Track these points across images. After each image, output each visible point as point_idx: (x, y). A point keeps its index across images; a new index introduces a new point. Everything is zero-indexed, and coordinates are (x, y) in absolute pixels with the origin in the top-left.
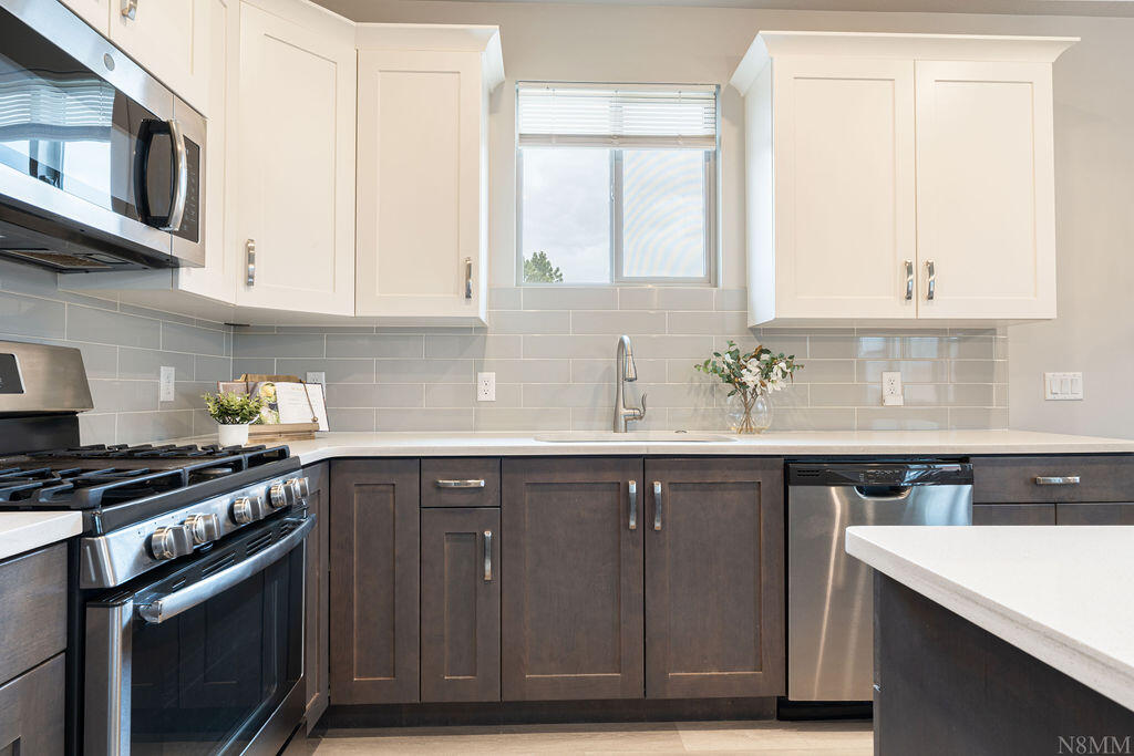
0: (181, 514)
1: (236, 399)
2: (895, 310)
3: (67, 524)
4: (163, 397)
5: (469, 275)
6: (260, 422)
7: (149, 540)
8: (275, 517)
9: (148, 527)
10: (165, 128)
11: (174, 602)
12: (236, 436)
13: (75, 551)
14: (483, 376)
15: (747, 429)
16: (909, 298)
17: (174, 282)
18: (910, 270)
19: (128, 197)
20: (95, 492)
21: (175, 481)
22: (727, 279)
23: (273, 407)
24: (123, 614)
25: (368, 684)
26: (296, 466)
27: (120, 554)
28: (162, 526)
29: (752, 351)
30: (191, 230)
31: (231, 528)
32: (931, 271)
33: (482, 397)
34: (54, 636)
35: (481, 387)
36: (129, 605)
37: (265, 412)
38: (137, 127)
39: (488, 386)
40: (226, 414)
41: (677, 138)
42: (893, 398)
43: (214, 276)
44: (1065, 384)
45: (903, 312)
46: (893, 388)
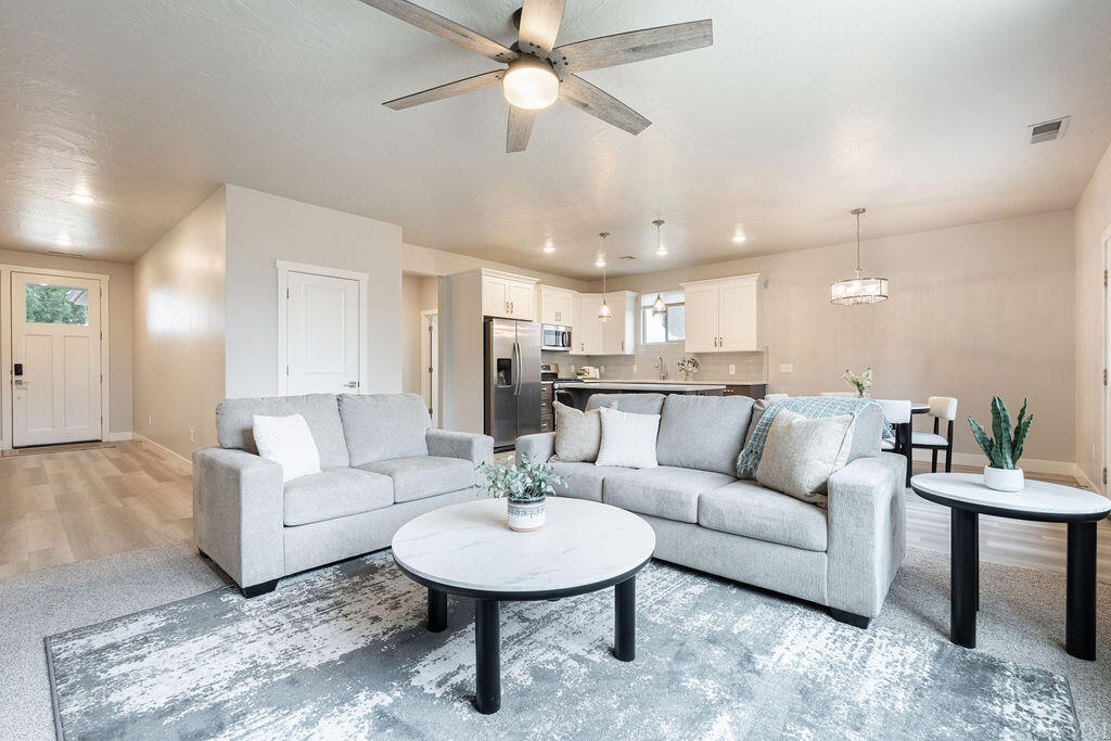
2: (712, 349)
5: (624, 343)
6: (585, 376)
12: (580, 377)
14: (634, 367)
16: (716, 346)
17: (568, 353)
18: (716, 339)
23: (588, 373)
30: (570, 346)
32: (720, 339)
37: (586, 374)
38: (561, 334)
39: (635, 369)
40: (579, 373)
42: (732, 372)
43: (575, 350)
44: (786, 368)
45: (716, 350)
46: (732, 369)
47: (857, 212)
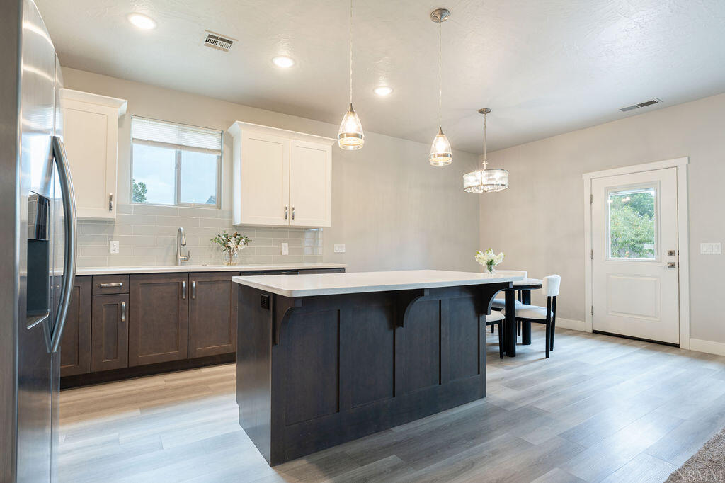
5: (111, 199)
14: (112, 242)
15: (230, 263)
18: (286, 208)
22: (224, 206)
29: (233, 234)
32: (293, 209)
33: (113, 252)
35: (112, 247)
39: (115, 247)
41: (204, 149)
42: (285, 252)
44: (340, 248)
45: (285, 223)
46: (285, 248)
47: (485, 112)
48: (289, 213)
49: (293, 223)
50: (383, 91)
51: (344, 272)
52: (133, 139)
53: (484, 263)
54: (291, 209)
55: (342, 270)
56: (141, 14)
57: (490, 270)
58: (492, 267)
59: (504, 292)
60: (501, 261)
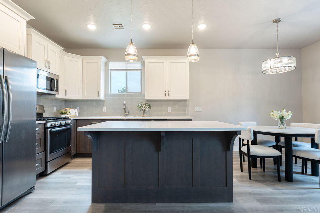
0: (54, 122)
1: (64, 112)
2: (163, 98)
3: (44, 122)
4: (54, 111)
5: (99, 92)
6: (67, 114)
7: (51, 124)
8: (66, 125)
9: (51, 123)
10: (54, 79)
11: (54, 130)
12: (63, 116)
13: (45, 124)
14: (104, 108)
15: (143, 116)
16: (165, 96)
17: (55, 96)
18: (165, 91)
19: (49, 88)
20: (47, 119)
21: (54, 119)
23: (70, 112)
24: (49, 130)
25: (81, 150)
26: (70, 119)
27: (49, 125)
28: (53, 123)
29: (145, 104)
30: (57, 90)
31: (60, 125)
32: (169, 91)
33: (104, 111)
34: (43, 131)
35: (104, 109)
36: (49, 129)
37: (68, 113)
38: (50, 80)
39: (105, 109)
40: (62, 113)
41: (135, 70)
42: (170, 111)
43: (60, 95)
44: (198, 109)
45: (165, 98)
46: (170, 109)
47: (277, 21)
48: (167, 93)
49: (169, 98)
50: (202, 27)
51: (192, 121)
52: (111, 70)
53: (276, 118)
54: (168, 92)
55: (190, 120)
56: (92, 24)
57: (282, 123)
58: (284, 121)
59: (284, 137)
60: (290, 117)
